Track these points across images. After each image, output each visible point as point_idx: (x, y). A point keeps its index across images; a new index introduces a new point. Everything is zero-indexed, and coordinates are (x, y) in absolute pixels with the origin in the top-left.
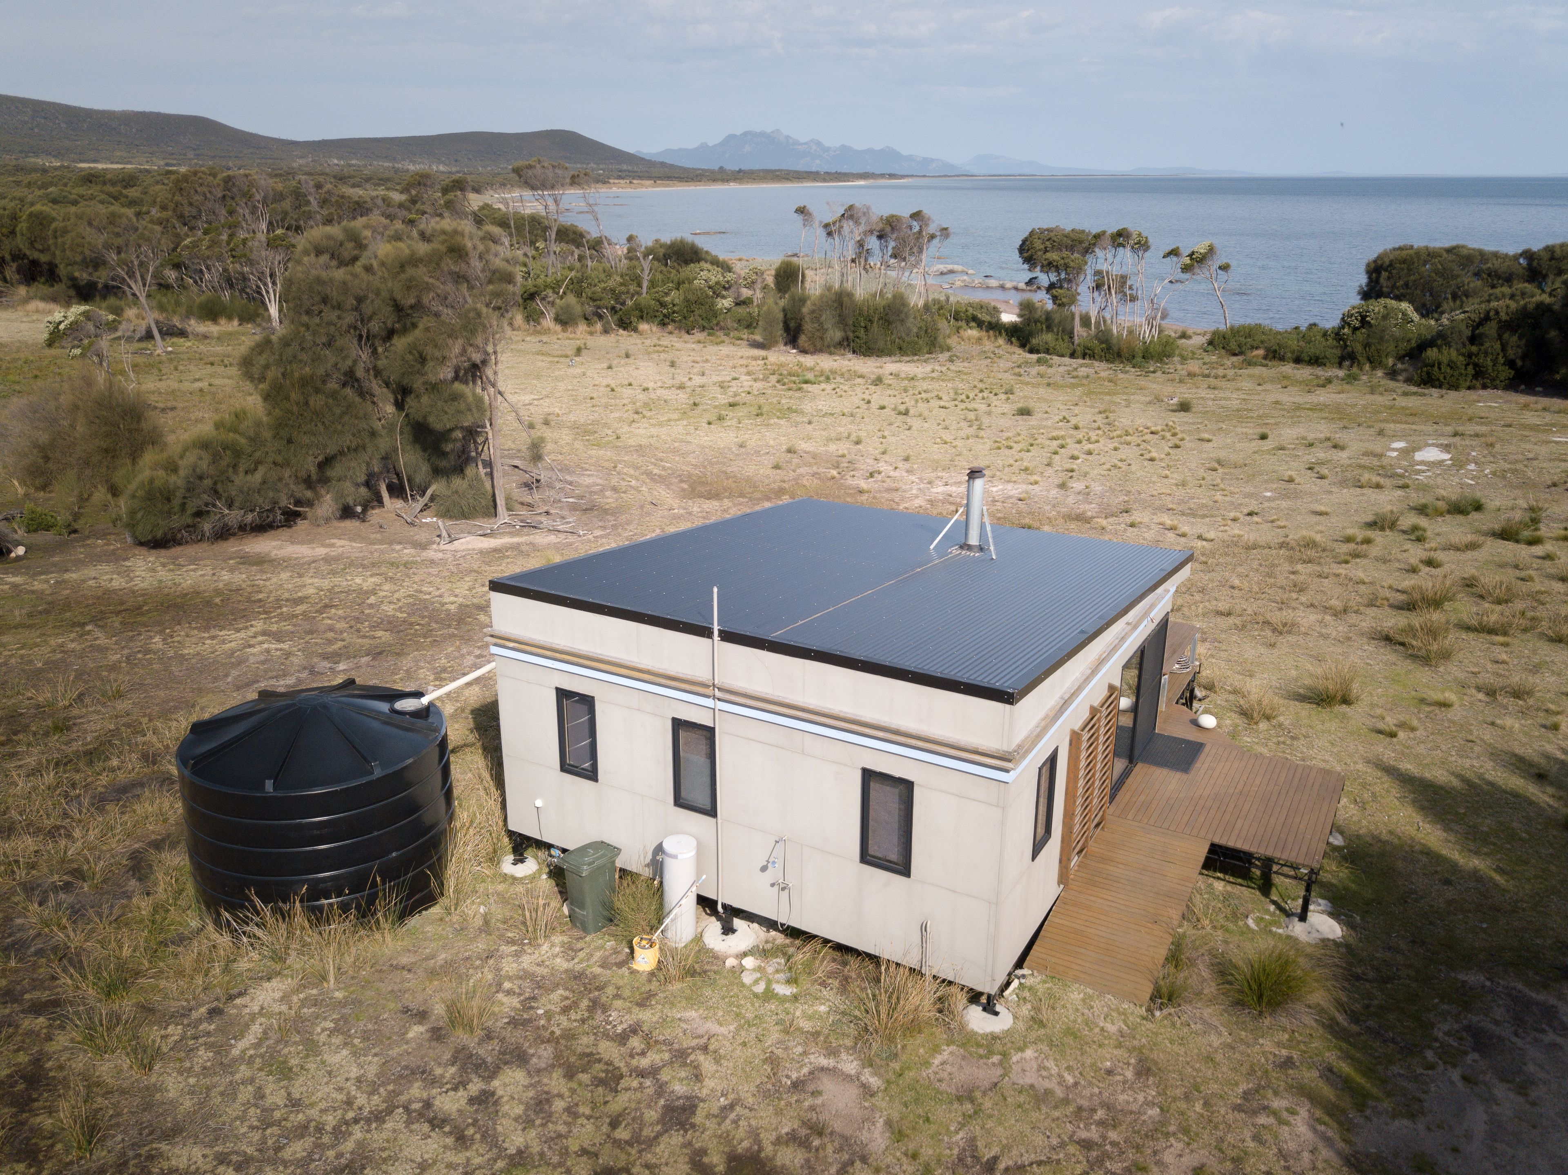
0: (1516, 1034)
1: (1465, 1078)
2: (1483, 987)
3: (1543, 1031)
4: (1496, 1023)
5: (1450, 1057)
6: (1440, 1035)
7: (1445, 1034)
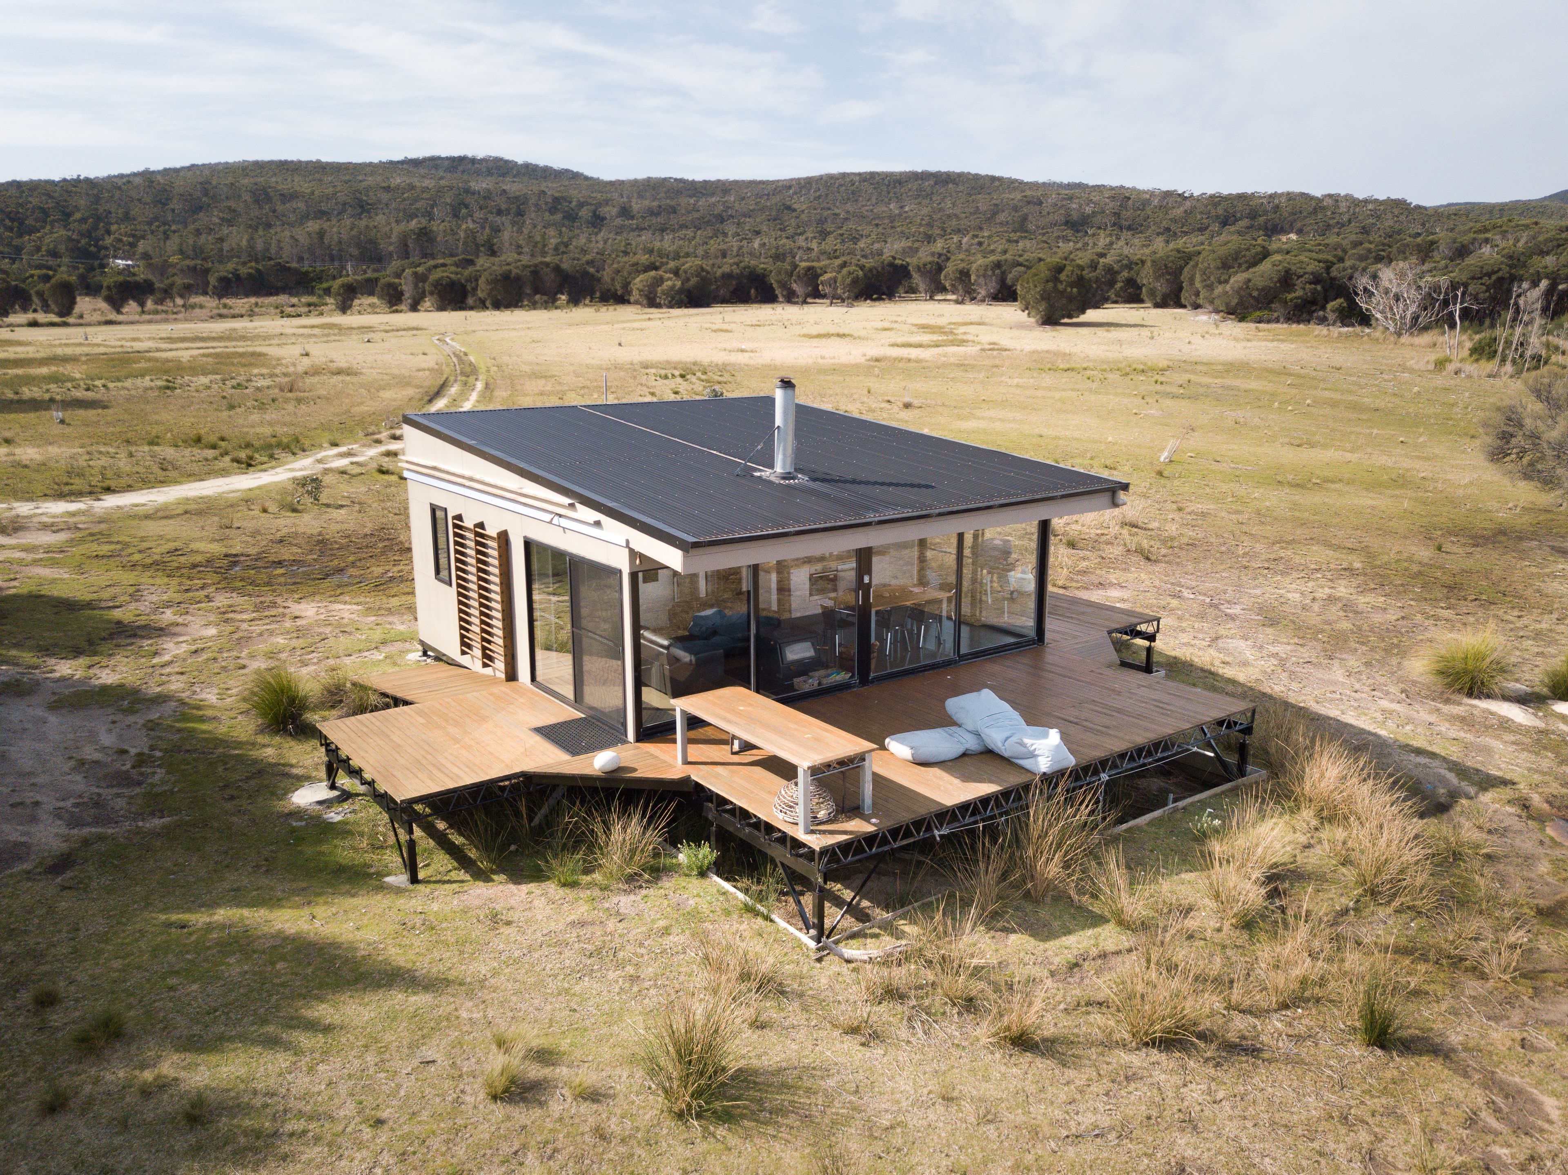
0: (99, 795)
1: (125, 752)
2: (143, 820)
3: (76, 805)
4: (118, 795)
5: (141, 760)
6: (158, 770)
7: (155, 773)
